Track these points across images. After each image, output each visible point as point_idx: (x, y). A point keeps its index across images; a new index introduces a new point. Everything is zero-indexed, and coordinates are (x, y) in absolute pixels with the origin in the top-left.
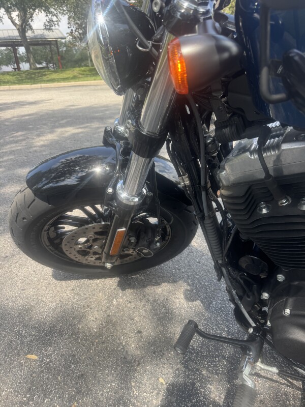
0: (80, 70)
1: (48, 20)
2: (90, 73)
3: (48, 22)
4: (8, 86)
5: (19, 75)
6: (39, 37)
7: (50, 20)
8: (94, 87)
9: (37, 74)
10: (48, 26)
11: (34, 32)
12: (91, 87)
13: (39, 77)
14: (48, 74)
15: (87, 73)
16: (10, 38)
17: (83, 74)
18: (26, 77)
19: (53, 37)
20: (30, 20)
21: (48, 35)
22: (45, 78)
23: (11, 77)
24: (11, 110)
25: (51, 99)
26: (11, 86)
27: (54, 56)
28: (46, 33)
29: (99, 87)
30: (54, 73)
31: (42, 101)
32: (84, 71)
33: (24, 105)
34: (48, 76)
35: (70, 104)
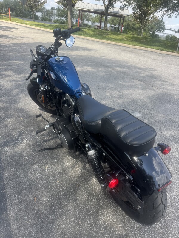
0: (127, 36)
1: (123, 4)
2: (131, 39)
3: (123, 5)
4: (86, 37)
5: (96, 32)
6: (116, 12)
7: (124, 5)
8: (126, 48)
9: (104, 33)
10: (122, 7)
11: (114, 9)
12: (124, 48)
13: (105, 35)
14: (110, 35)
15: (130, 39)
16: (101, 10)
17: (128, 39)
18: (98, 33)
19: (123, 14)
20: (114, 3)
21: (121, 13)
22: (107, 36)
23: (92, 32)
24: (77, 51)
25: (99, 50)
26: (88, 37)
27: (124, 22)
28: (120, 11)
29: (128, 49)
30: (113, 35)
31: (94, 50)
32: (129, 37)
33: (85, 50)
34: (109, 36)
35: (103, 55)
